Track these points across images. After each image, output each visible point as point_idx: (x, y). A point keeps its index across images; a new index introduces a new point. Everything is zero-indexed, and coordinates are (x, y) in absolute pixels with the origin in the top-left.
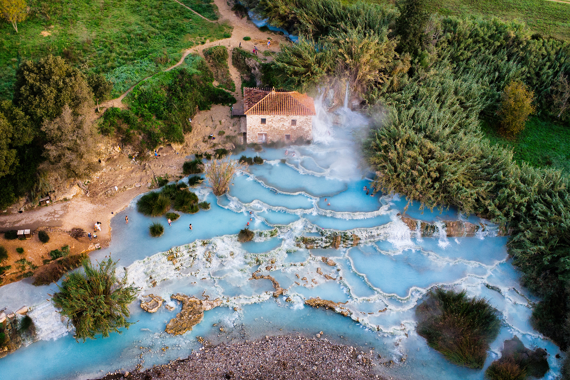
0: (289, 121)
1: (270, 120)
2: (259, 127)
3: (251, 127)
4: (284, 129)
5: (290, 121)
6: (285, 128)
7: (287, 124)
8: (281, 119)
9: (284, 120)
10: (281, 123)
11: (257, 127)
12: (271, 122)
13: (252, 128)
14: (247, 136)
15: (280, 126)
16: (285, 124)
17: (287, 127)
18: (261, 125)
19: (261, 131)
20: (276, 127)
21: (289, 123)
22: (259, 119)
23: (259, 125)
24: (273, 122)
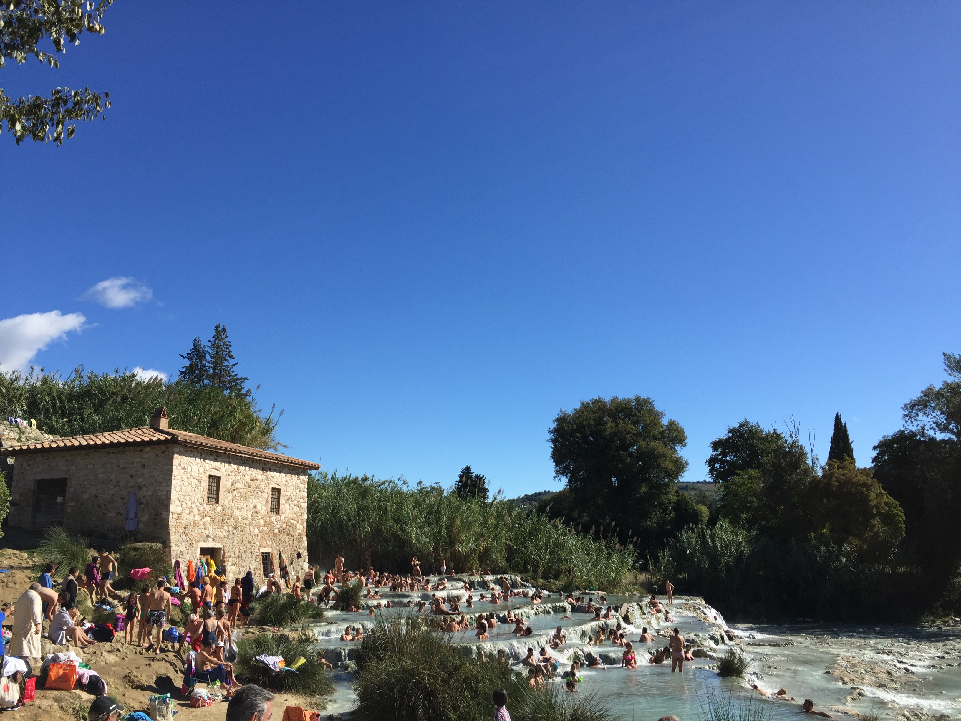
1: (229, 483)
2: (202, 515)
4: (256, 531)
5: (268, 494)
6: (259, 526)
7: (263, 507)
8: (252, 484)
9: (258, 490)
10: (253, 502)
11: (196, 519)
13: (183, 522)
15: (249, 514)
16: (259, 507)
17: (262, 522)
18: (207, 507)
19: (208, 537)
20: (240, 518)
21: (267, 502)
22: (204, 478)
23: (201, 509)
24: (235, 493)
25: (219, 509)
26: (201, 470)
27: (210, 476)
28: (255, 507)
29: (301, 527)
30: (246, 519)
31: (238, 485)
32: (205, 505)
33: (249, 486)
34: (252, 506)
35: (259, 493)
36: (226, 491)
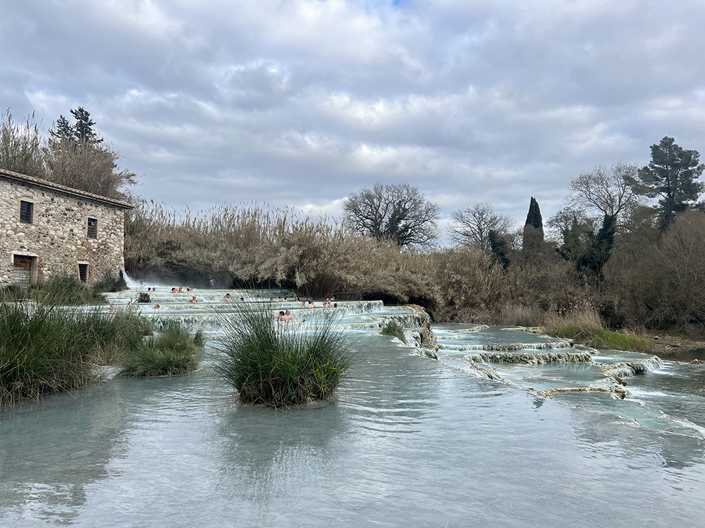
1: (43, 209)
4: (74, 248)
5: (84, 222)
6: (76, 245)
7: (80, 231)
8: (68, 213)
9: (74, 218)
10: (69, 226)
11: (9, 232)
12: (45, 219)
15: (66, 235)
16: (76, 231)
17: (79, 242)
18: (22, 225)
19: (22, 247)
20: (56, 237)
21: (84, 228)
22: (16, 202)
23: (14, 225)
24: (50, 217)
25: (33, 228)
26: (12, 196)
27: (22, 201)
28: (72, 230)
29: (118, 249)
30: (63, 238)
31: (53, 212)
32: (18, 223)
33: (66, 215)
34: (68, 229)
35: (76, 221)
36: (40, 215)
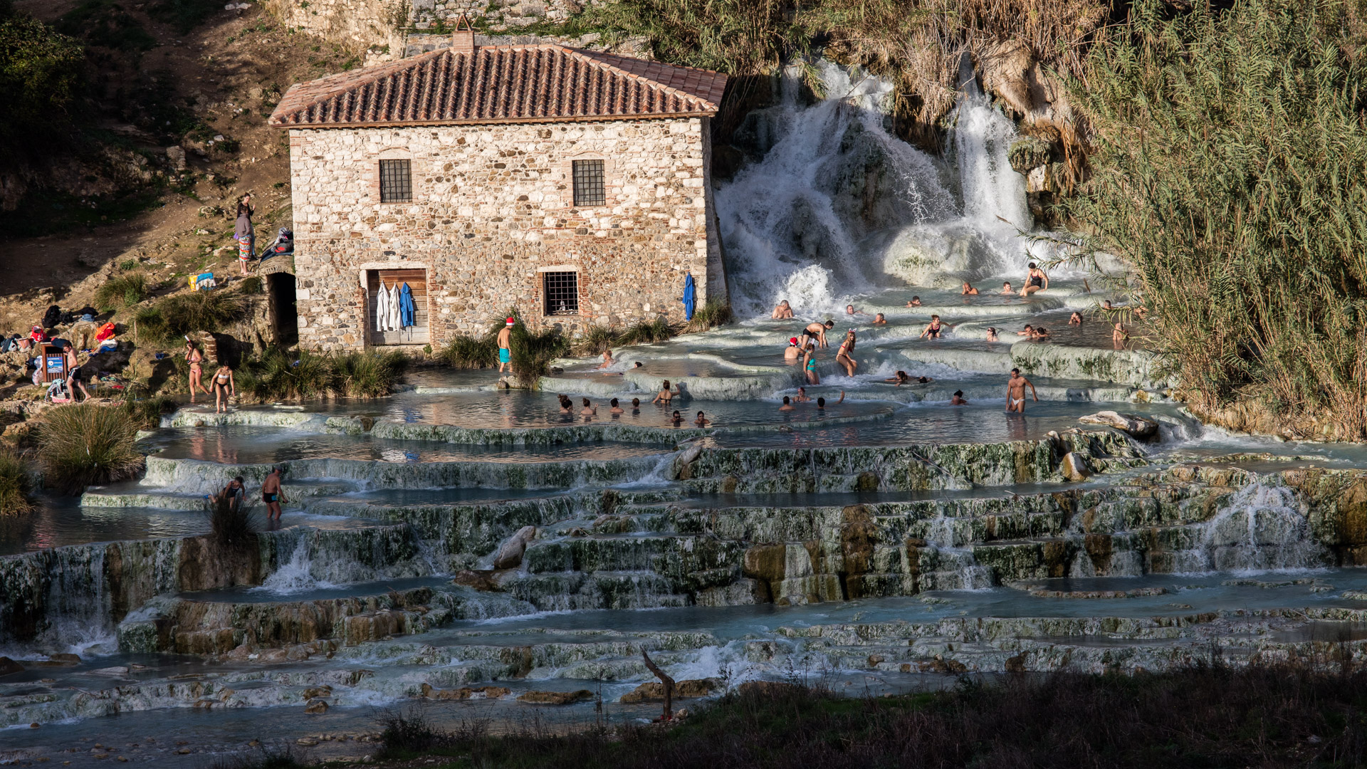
0: (556, 174)
1: (437, 167)
2: (372, 221)
3: (318, 227)
4: (533, 237)
5: (561, 171)
7: (549, 194)
8: (509, 161)
9: (528, 169)
10: (512, 190)
11: (357, 228)
12: (442, 187)
13: (326, 234)
14: (302, 294)
15: (508, 212)
16: (533, 199)
17: (550, 222)
18: (384, 210)
19: (388, 253)
21: (561, 187)
22: (367, 166)
23: (367, 213)
24: (459, 181)
25: (413, 210)
26: (359, 155)
27: (381, 161)
28: (524, 198)
29: (688, 223)
30: (500, 220)
31: (464, 168)
32: (377, 207)
33: (503, 166)
34: (513, 198)
35: (533, 175)
36: (429, 181)
